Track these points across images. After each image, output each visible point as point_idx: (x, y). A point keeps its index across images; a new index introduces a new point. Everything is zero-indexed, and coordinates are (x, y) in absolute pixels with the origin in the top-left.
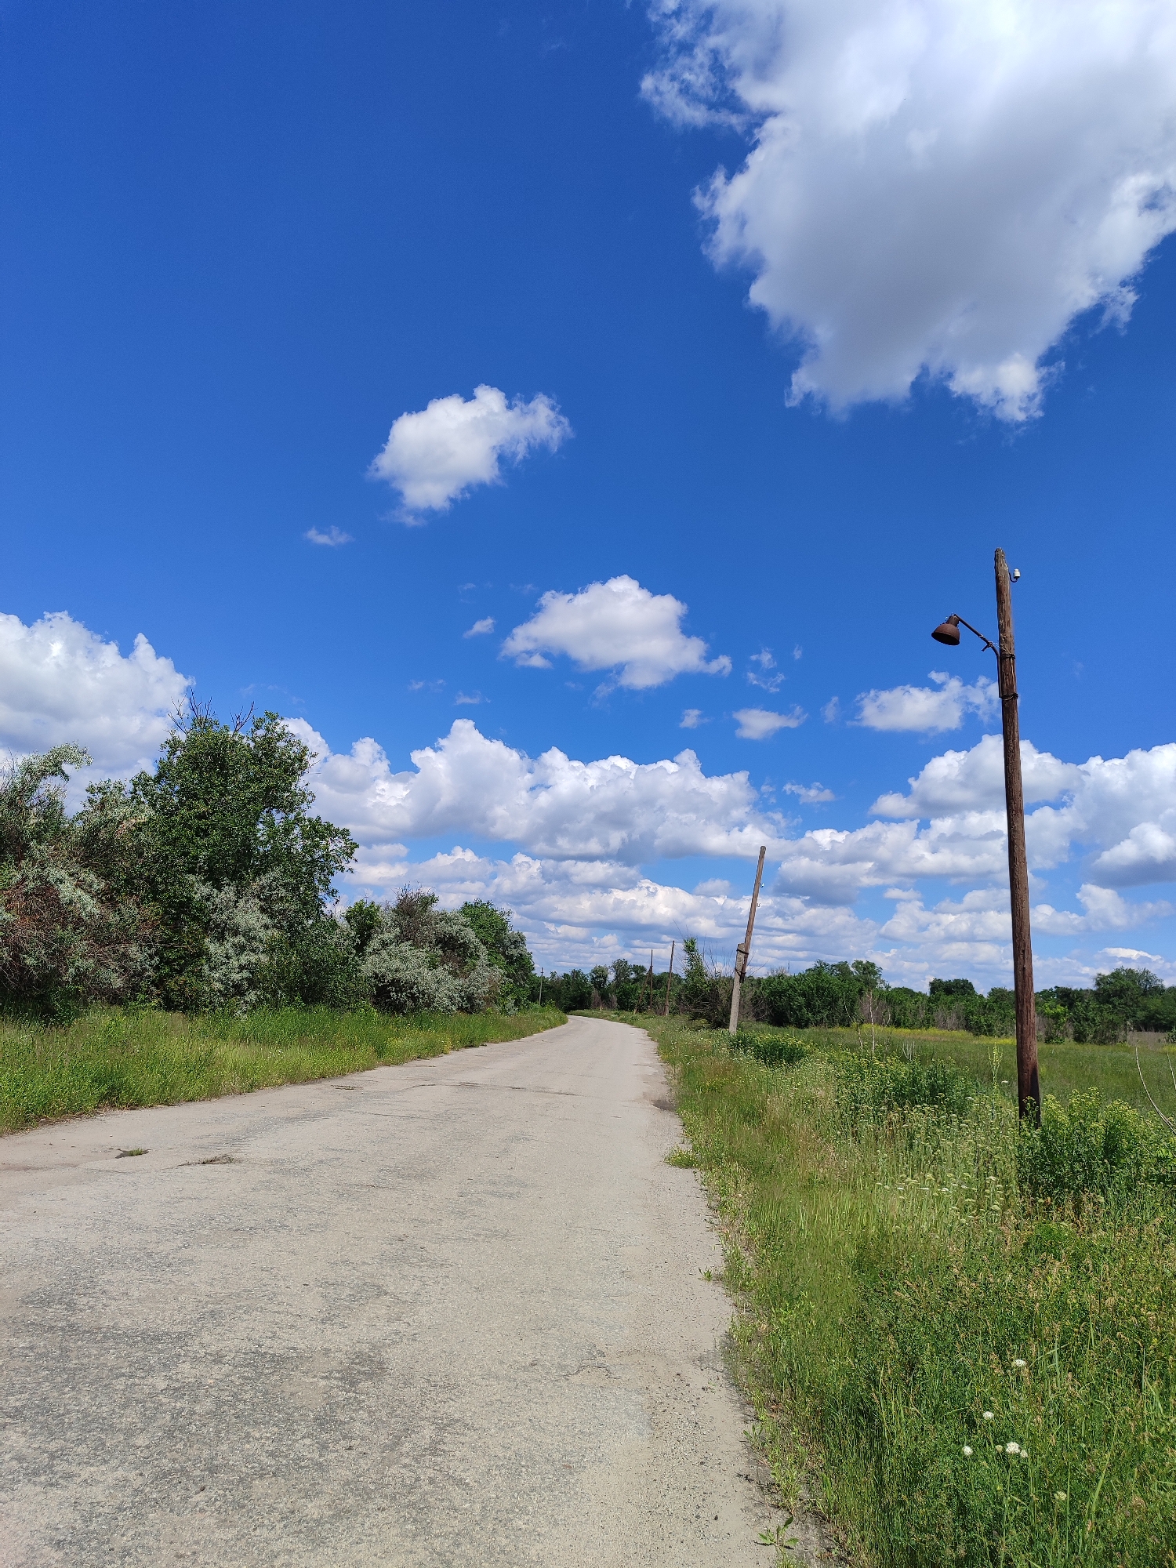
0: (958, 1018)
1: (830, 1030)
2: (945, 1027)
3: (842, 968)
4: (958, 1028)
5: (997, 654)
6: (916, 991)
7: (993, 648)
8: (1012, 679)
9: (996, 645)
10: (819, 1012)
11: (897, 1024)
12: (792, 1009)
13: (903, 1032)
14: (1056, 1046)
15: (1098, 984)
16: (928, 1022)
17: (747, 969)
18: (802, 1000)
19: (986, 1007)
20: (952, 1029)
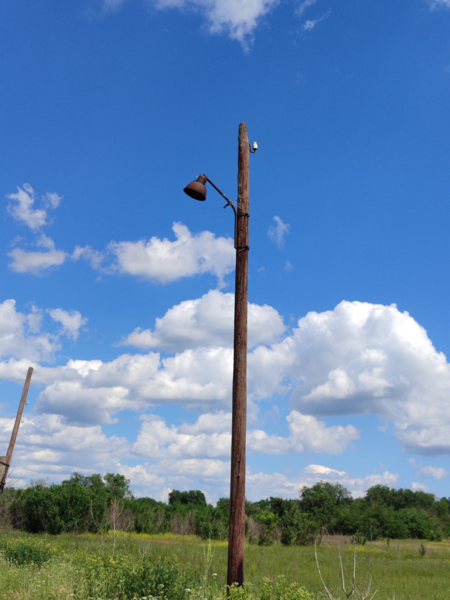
0: (190, 524)
1: (79, 536)
2: (178, 532)
3: (95, 480)
4: (189, 532)
5: (235, 212)
6: (157, 500)
7: (232, 206)
8: (245, 234)
9: (235, 205)
10: (71, 519)
11: (138, 529)
12: (46, 516)
13: (144, 536)
14: (267, 547)
15: (303, 495)
16: (165, 528)
17: (7, 481)
18: (56, 509)
19: (214, 514)
20: (184, 534)
